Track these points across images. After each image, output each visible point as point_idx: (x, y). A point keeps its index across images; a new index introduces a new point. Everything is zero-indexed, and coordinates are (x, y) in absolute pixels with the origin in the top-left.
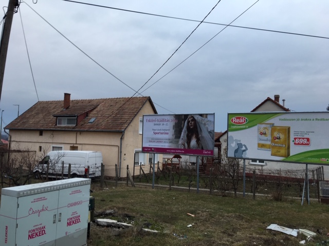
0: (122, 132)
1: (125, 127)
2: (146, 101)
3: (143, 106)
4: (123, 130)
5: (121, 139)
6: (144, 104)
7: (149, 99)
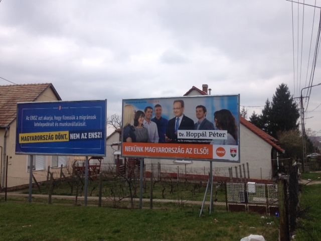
0: (4, 128)
1: (10, 122)
2: (46, 89)
3: (40, 95)
4: (6, 125)
5: (5, 137)
6: (42, 93)
7: (51, 87)
